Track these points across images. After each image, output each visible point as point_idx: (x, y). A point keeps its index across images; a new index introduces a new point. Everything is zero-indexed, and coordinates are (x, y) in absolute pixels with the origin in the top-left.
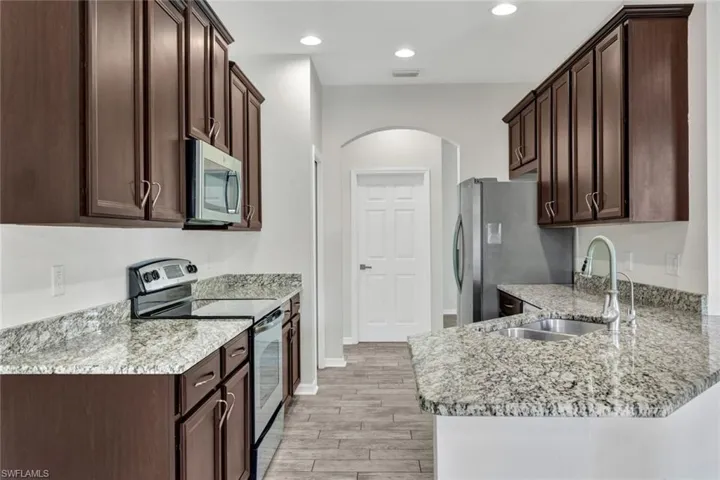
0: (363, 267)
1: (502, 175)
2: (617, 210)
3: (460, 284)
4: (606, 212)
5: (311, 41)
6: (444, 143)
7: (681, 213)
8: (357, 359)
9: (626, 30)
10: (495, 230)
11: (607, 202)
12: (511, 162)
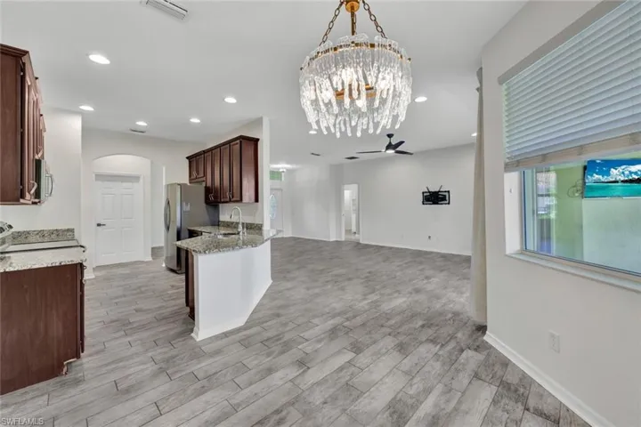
0: (99, 225)
1: (186, 181)
2: (238, 199)
3: (168, 228)
4: (234, 199)
5: (87, 108)
6: (152, 163)
7: (257, 200)
8: (99, 274)
9: (241, 142)
10: (187, 204)
11: (235, 196)
12: (190, 176)
